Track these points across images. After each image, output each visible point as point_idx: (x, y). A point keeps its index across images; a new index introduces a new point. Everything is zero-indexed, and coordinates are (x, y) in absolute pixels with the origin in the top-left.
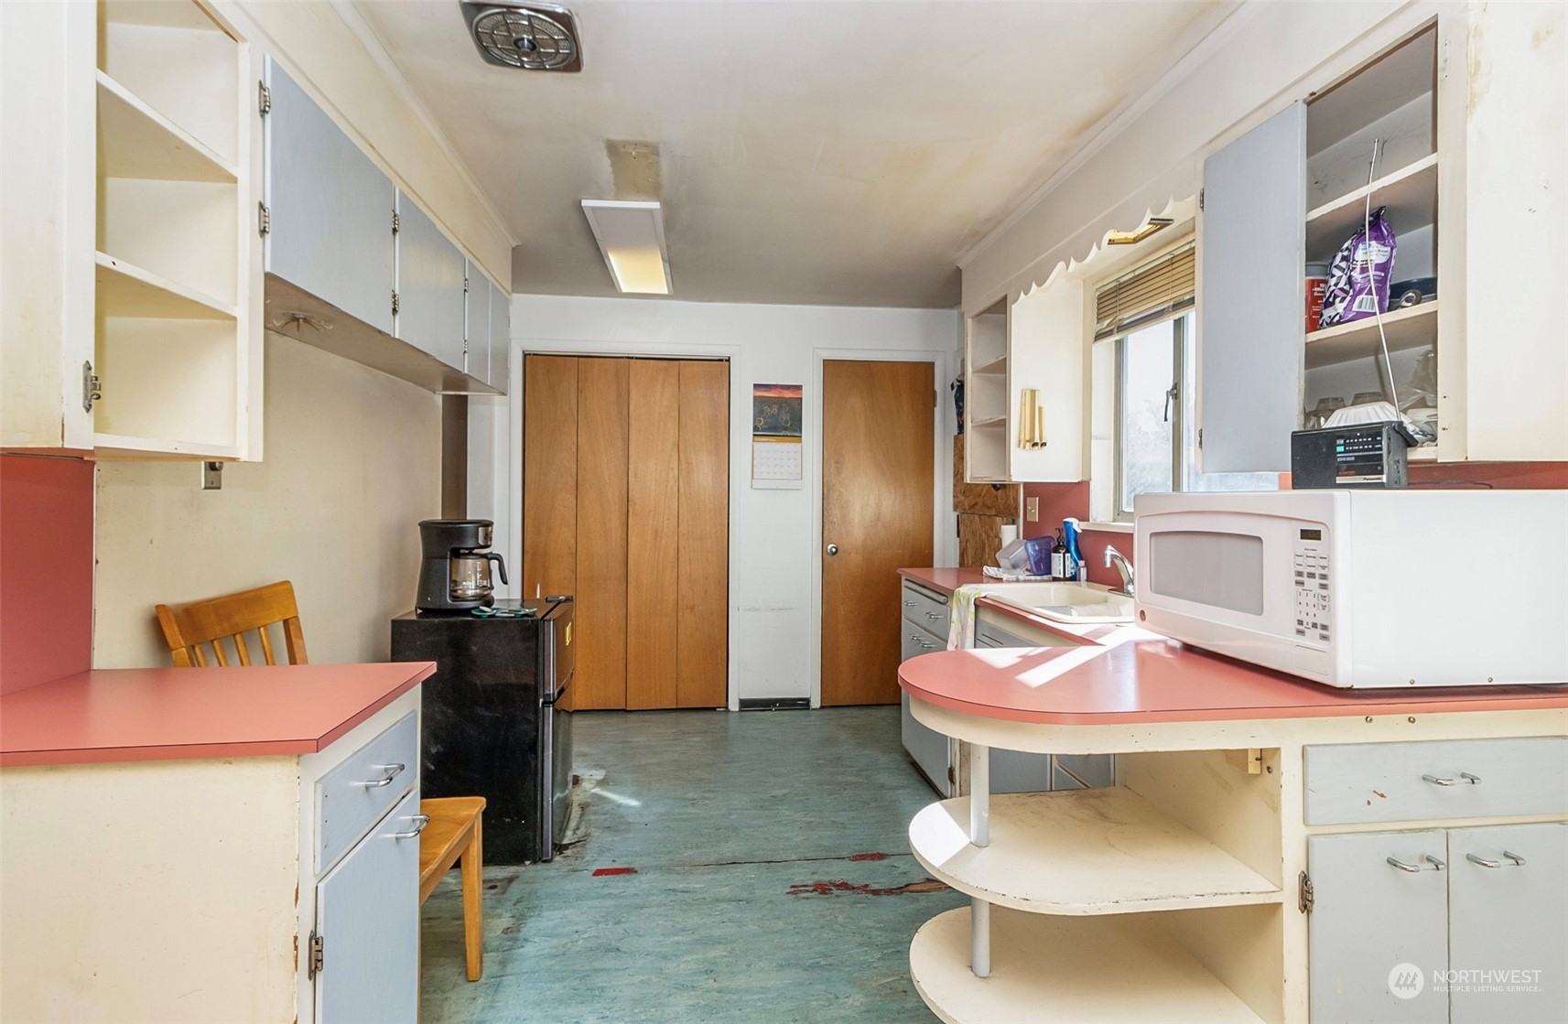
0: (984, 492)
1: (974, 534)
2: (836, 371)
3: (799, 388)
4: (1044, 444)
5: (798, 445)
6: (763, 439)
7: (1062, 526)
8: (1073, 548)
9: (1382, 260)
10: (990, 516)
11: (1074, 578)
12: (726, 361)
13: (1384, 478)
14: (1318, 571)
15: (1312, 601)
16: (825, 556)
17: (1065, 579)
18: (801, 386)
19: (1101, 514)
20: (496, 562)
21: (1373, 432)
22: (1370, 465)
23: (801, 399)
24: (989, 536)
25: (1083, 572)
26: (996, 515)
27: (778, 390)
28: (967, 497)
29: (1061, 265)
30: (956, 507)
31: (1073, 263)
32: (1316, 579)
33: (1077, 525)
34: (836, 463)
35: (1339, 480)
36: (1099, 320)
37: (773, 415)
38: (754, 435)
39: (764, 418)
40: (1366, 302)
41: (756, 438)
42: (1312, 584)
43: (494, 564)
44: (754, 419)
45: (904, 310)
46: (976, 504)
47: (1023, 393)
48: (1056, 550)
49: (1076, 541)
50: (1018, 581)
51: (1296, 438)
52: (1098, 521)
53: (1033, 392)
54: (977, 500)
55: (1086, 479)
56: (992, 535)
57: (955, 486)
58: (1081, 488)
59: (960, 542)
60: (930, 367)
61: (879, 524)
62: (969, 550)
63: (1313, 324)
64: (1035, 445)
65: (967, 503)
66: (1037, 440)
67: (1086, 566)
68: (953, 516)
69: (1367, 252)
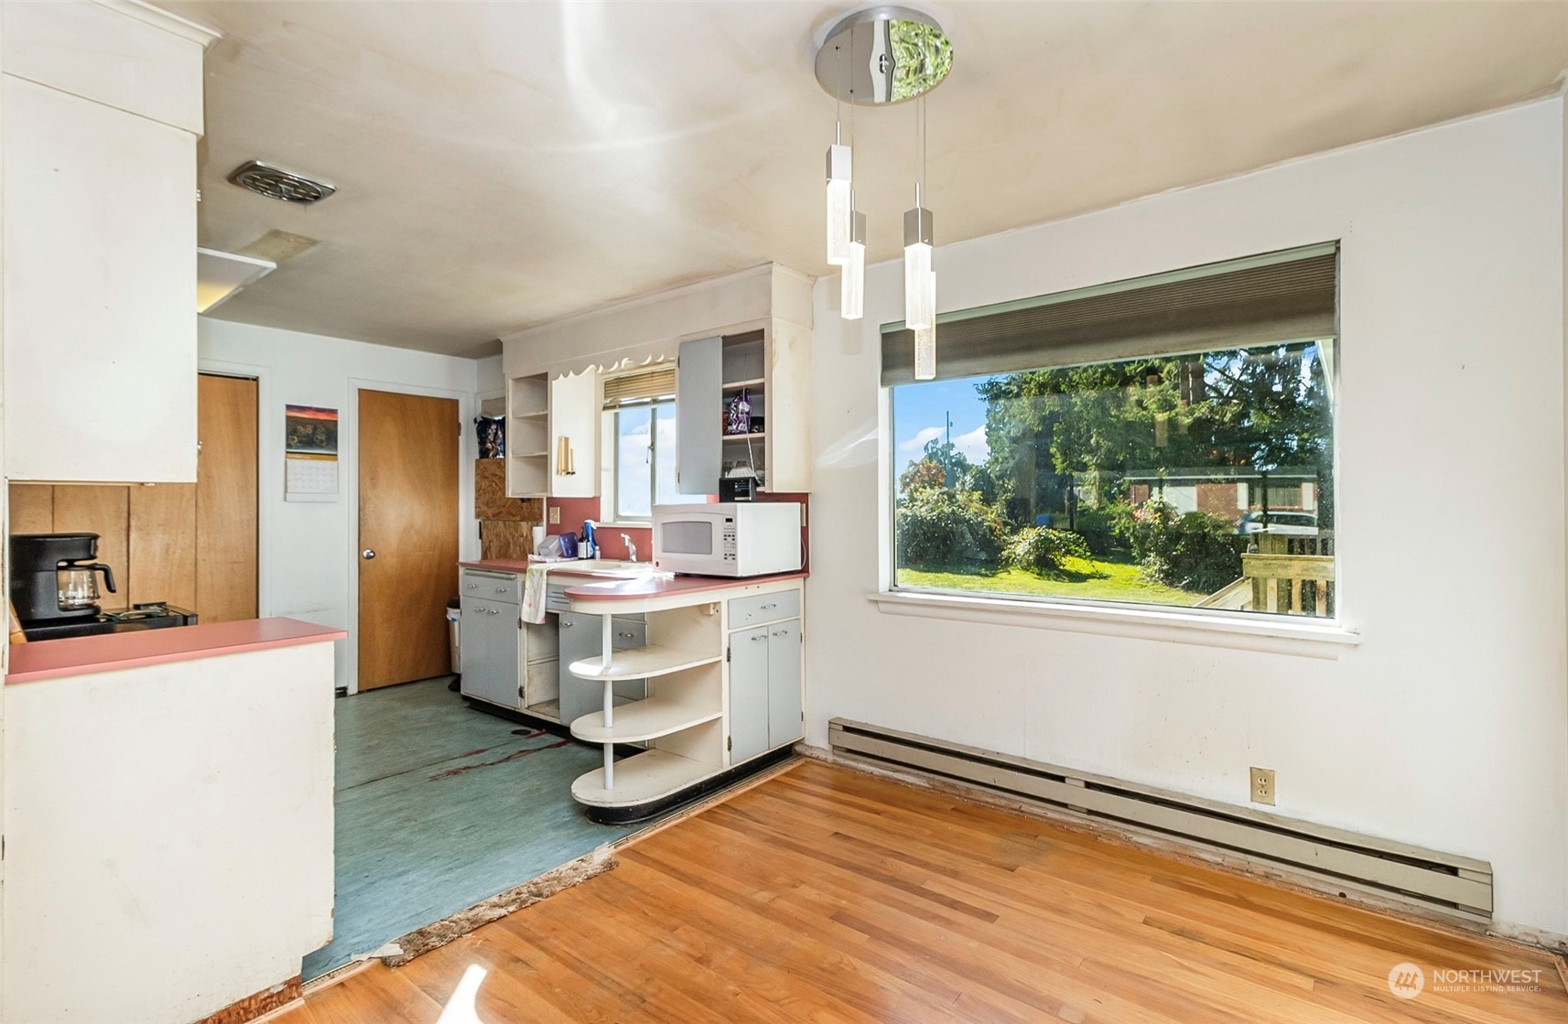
0: (509, 503)
1: (498, 535)
2: (371, 401)
3: (334, 412)
4: (573, 473)
5: (333, 464)
6: (297, 456)
7: (583, 525)
8: (590, 539)
9: (747, 410)
10: (514, 521)
11: (593, 557)
12: (254, 380)
13: (750, 498)
14: (731, 534)
15: (729, 545)
16: (362, 560)
17: (587, 558)
18: (336, 410)
19: (606, 518)
20: (102, 572)
21: (746, 480)
22: (745, 493)
23: (336, 421)
24: (514, 536)
25: (598, 553)
26: (521, 521)
27: (312, 412)
28: (489, 507)
29: (592, 366)
30: (478, 516)
31: (601, 368)
32: (731, 537)
33: (593, 524)
34: (372, 479)
35: (736, 499)
36: (606, 397)
37: (308, 435)
38: (287, 452)
39: (298, 437)
40: (743, 426)
41: (289, 455)
42: (729, 539)
43: (100, 575)
44: (287, 438)
45: (433, 355)
46: (500, 513)
47: (560, 439)
48: (581, 540)
49: (592, 535)
50: (556, 562)
51: (720, 480)
52: (605, 521)
53: (567, 440)
54: (502, 509)
55: (597, 495)
56: (516, 535)
57: (476, 499)
58: (595, 501)
59: (482, 543)
60: (455, 403)
61: (412, 531)
62: (493, 549)
63: (725, 432)
64: (568, 473)
65: (490, 512)
66: (570, 470)
67: (600, 549)
68: (475, 523)
69: (744, 406)
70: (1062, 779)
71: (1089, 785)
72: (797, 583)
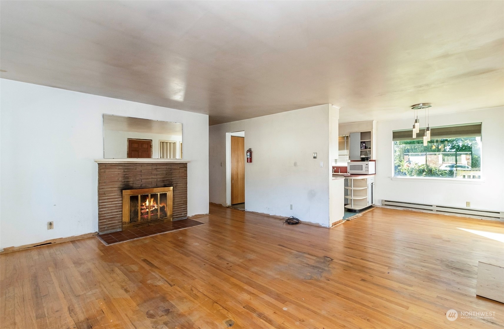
13: (369, 161)
35: (365, 161)
42: (367, 168)
63: (361, 149)
69: (364, 144)
70: (432, 206)
71: (437, 206)
72: (373, 176)
